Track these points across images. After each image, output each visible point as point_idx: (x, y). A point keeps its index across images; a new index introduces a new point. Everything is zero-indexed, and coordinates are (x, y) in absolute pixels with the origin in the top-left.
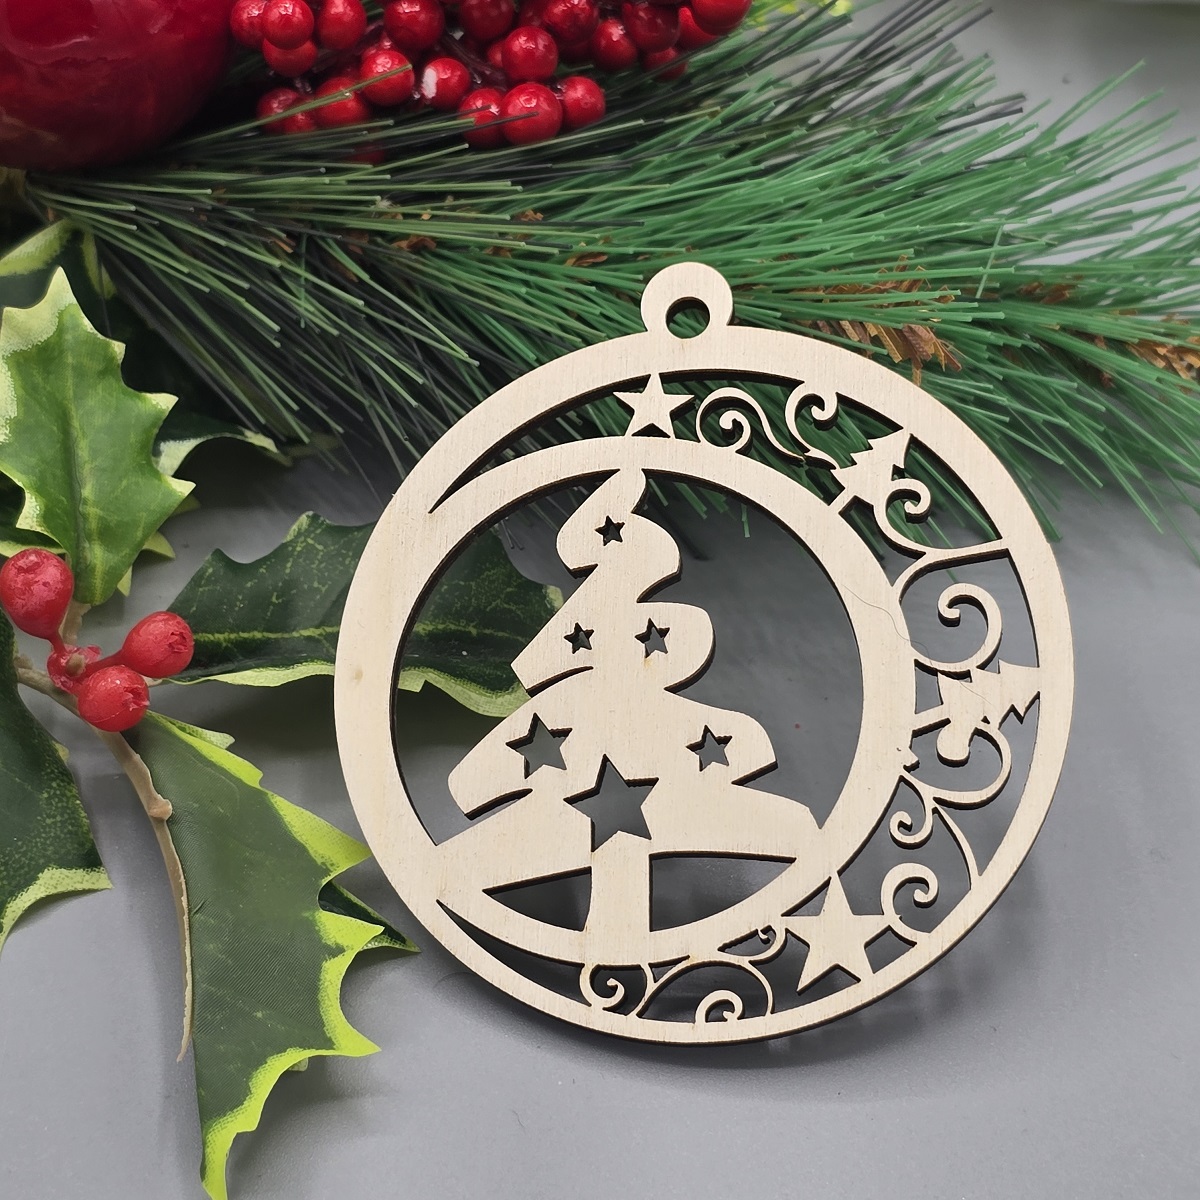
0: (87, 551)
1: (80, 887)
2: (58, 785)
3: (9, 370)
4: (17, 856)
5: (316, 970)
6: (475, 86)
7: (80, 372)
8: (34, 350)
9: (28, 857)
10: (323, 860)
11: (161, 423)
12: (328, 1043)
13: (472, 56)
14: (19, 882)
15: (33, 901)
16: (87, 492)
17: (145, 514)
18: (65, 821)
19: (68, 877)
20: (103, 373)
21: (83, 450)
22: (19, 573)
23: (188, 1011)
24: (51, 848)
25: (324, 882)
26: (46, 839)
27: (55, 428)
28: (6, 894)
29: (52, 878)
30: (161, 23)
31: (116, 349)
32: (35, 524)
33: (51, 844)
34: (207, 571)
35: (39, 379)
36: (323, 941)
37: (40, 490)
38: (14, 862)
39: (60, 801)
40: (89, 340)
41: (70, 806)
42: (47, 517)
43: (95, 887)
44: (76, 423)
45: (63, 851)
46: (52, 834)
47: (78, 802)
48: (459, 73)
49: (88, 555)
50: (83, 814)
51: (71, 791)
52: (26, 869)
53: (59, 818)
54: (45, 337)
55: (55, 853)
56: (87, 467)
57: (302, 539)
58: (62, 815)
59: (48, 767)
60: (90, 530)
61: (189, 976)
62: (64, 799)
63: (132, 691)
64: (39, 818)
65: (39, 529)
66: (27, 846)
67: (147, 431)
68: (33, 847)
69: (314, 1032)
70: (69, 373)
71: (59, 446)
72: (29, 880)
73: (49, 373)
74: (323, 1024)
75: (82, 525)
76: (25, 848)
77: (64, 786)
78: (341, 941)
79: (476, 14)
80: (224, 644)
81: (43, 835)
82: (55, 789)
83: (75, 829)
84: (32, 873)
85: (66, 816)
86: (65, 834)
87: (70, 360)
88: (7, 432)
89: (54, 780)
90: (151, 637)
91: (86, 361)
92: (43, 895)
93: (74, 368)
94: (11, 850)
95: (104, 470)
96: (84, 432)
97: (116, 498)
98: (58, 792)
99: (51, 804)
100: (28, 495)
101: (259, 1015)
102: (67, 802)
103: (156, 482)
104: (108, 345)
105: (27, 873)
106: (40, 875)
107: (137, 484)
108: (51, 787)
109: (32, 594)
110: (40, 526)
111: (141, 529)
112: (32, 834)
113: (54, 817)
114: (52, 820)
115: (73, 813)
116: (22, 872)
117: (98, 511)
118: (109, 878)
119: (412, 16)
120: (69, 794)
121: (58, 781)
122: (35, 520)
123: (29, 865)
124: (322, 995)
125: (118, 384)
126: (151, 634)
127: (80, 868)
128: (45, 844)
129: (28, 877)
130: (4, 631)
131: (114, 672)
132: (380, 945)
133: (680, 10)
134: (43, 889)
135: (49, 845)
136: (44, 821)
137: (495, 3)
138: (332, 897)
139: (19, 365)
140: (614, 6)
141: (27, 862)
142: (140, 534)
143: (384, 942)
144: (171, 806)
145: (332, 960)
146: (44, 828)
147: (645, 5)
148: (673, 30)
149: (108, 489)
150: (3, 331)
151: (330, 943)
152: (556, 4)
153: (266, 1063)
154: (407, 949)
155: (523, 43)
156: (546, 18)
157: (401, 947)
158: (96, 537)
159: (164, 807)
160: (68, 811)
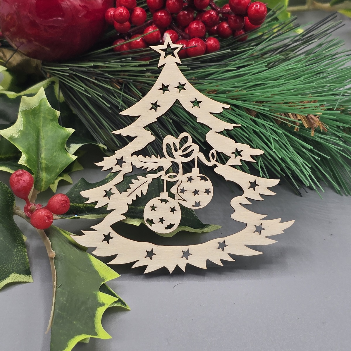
1: (23, 281)
2: (20, 248)
3: (22, 115)
4: (3, 268)
5: (95, 310)
6: (179, 39)
7: (45, 119)
8: (31, 110)
9: (7, 269)
10: (103, 277)
11: (69, 137)
12: (96, 334)
13: (179, 30)
14: (3, 277)
15: (7, 283)
16: (43, 155)
17: (60, 164)
18: (21, 259)
19: (19, 277)
20: (52, 120)
21: (43, 143)
22: (16, 176)
23: (51, 318)
25: (102, 283)
26: (14, 264)
27: (35, 135)
29: (14, 277)
30: (83, 14)
31: (57, 113)
32: (24, 163)
33: (15, 266)
34: (78, 184)
35: (31, 119)
36: (99, 301)
37: (27, 153)
38: (2, 270)
39: (20, 252)
40: (49, 110)
42: (28, 161)
43: (28, 281)
44: (42, 134)
45: (19, 268)
46: (16, 263)
47: (26, 253)
48: (175, 35)
49: (41, 175)
50: (27, 258)
51: (24, 250)
52: (6, 273)
53: (19, 258)
54: (35, 107)
55: (16, 268)
56: (44, 148)
58: (20, 257)
59: (18, 242)
60: (42, 167)
61: (53, 307)
62: (22, 252)
64: (12, 257)
66: (7, 265)
67: (64, 139)
68: (9, 266)
69: (92, 330)
70: (41, 119)
71: (35, 140)
72: (7, 276)
73: (35, 118)
74: (95, 328)
75: (40, 166)
76: (6, 266)
77: (22, 248)
78: (104, 302)
79: (182, 18)
80: (82, 208)
81: (13, 263)
83: (24, 262)
84: (8, 274)
85: (21, 258)
86: (20, 263)
87: (42, 115)
88: (19, 134)
89: (19, 246)
90: (56, 201)
91: (47, 116)
92: (10, 282)
93: (43, 117)
94: (2, 266)
95: (49, 149)
96: (44, 137)
97: (52, 158)
98: (20, 250)
99: (17, 253)
100: (23, 154)
101: (75, 322)
102: (23, 253)
103: (65, 155)
104: (54, 112)
105: (6, 274)
106: (10, 275)
107: (59, 155)
108: (18, 248)
109: (20, 183)
110: (25, 164)
111: (59, 169)
112: (10, 262)
113: (17, 257)
115: (24, 257)
116: (5, 273)
117: (45, 162)
118: (33, 279)
119: (162, 17)
120: (23, 251)
121: (20, 246)
122: (24, 161)
123: (7, 271)
124: (96, 318)
125: (57, 124)
126: (56, 200)
127: (24, 274)
128: (13, 265)
129: (6, 275)
130: (11, 198)
131: (42, 210)
132: (118, 306)
133: (245, 17)
134: (10, 280)
135: (14, 266)
136: (14, 258)
137: (188, 14)
138: (104, 289)
139: (25, 114)
140: (226, 18)
141: (7, 270)
142: (58, 170)
143: (119, 305)
144: (55, 253)
145: (100, 307)
146: (14, 260)
147: (234, 15)
148: (242, 24)
149: (50, 155)
150: (21, 103)
151: (101, 302)
152: (206, 14)
153: (74, 337)
154: (127, 308)
155: (194, 25)
156: (203, 19)
157: (125, 307)
158: (44, 170)
159: (53, 254)
160: (22, 256)
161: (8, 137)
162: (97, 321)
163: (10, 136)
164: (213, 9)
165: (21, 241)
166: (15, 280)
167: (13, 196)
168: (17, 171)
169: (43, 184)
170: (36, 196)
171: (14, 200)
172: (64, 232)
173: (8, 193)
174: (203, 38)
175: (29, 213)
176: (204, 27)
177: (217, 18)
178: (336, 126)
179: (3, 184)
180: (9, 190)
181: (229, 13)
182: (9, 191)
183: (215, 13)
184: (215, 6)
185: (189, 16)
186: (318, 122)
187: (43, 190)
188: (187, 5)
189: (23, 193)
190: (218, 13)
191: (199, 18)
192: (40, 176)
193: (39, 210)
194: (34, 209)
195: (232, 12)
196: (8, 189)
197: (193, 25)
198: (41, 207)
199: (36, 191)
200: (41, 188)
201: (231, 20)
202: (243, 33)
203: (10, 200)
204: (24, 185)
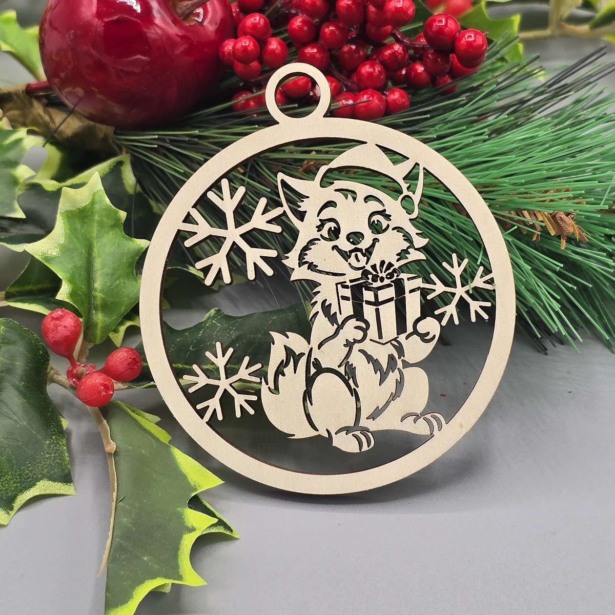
0: (94, 315)
1: (58, 492)
2: (56, 438)
3: (62, 219)
4: (27, 472)
5: (179, 538)
6: (342, 92)
7: (101, 225)
8: (77, 211)
9: (33, 473)
10: (195, 484)
11: (141, 254)
12: (180, 577)
14: (26, 485)
15: (32, 496)
16: (98, 285)
17: (126, 299)
18: (56, 457)
19: (52, 486)
20: (114, 226)
21: (98, 264)
22: (52, 320)
23: (107, 551)
24: (46, 470)
25: (193, 495)
26: (44, 465)
27: (84, 251)
28: (18, 491)
29: (44, 486)
31: (122, 215)
32: (66, 297)
33: (47, 468)
35: (78, 226)
36: (186, 524)
37: (71, 281)
38: (25, 475)
39: (56, 446)
40: (107, 209)
41: (60, 449)
42: (72, 295)
43: (66, 493)
44: (96, 250)
45: (52, 472)
46: (48, 463)
47: (65, 448)
48: (335, 84)
49: (95, 318)
50: (67, 454)
51: (62, 442)
52: (31, 479)
53: (53, 455)
54: (84, 205)
55: (48, 472)
56: (99, 272)
57: (210, 320)
58: (55, 454)
59: (52, 428)
60: (97, 304)
61: (111, 533)
62: (58, 446)
63: (105, 386)
64: (42, 453)
65: (67, 301)
66: (33, 467)
67: (133, 257)
68: (36, 468)
69: (173, 571)
70: (95, 224)
71: (84, 260)
72: (32, 485)
73: (84, 223)
74: (178, 567)
75: (93, 302)
76: (32, 468)
77: (59, 439)
78: (195, 525)
79: (346, 56)
81: (43, 463)
82: (54, 440)
83: (61, 461)
84: (34, 481)
85: (57, 454)
86: (55, 464)
87: (97, 218)
88: (58, 251)
89: (54, 435)
90: (118, 359)
91: (105, 219)
92: (38, 494)
93: (98, 222)
94: (24, 468)
95: (108, 274)
96: (99, 255)
97: (112, 289)
99: (50, 447)
100: (63, 283)
101: (145, 558)
102: (59, 447)
103: (135, 283)
104: (117, 213)
105: (31, 481)
106: (38, 483)
107: (124, 283)
108: (52, 439)
109: (58, 332)
110: (68, 299)
111: (124, 306)
112: (37, 461)
113: (51, 454)
114: (49, 455)
115: (61, 453)
116: (29, 480)
117: (102, 295)
118: (75, 489)
120: (61, 443)
121: (56, 436)
122: (66, 295)
123: (32, 477)
124: (180, 552)
125: (120, 232)
127: (60, 482)
128: (43, 467)
129: (31, 483)
130: (44, 357)
131: (96, 375)
132: (218, 531)
133: (450, 55)
134: (38, 490)
135: (45, 468)
136: (45, 455)
137: (357, 51)
138: (196, 503)
139: (68, 217)
140: (419, 56)
141: (32, 475)
142: (123, 309)
143: (220, 530)
144: (115, 446)
145: (189, 534)
146: (44, 459)
147: (432, 51)
148: (446, 65)
149: (109, 284)
150: (61, 199)
151: (189, 525)
152: (386, 50)
153: (144, 583)
154: (233, 535)
155: (367, 69)
156: (380, 57)
157: (230, 534)
158: (100, 308)
159: (111, 447)
160: (59, 452)
161: (39, 255)
162: (182, 556)
163: (43, 254)
164: (398, 41)
165: (58, 426)
166: (45, 491)
167: (47, 353)
168: (53, 311)
169: (99, 332)
170: (87, 351)
171: (49, 360)
172: (131, 410)
173: (39, 349)
174: (381, 89)
175: (74, 380)
176: (384, 72)
177: (404, 56)
178: (603, 235)
179: (32, 333)
180: (41, 343)
181: (423, 48)
182: (41, 345)
183: (401, 48)
184: (402, 36)
185: (359, 53)
186: (573, 225)
187: (98, 342)
188: (355, 36)
189: (65, 348)
190: (406, 48)
191: (375, 57)
192: (93, 319)
193: (91, 376)
194: (82, 374)
195: (429, 46)
196: (39, 342)
197: (364, 68)
198: (95, 370)
199: (86, 343)
200: (95, 338)
201: (428, 60)
202: (450, 81)
203: (42, 360)
204: (66, 335)
